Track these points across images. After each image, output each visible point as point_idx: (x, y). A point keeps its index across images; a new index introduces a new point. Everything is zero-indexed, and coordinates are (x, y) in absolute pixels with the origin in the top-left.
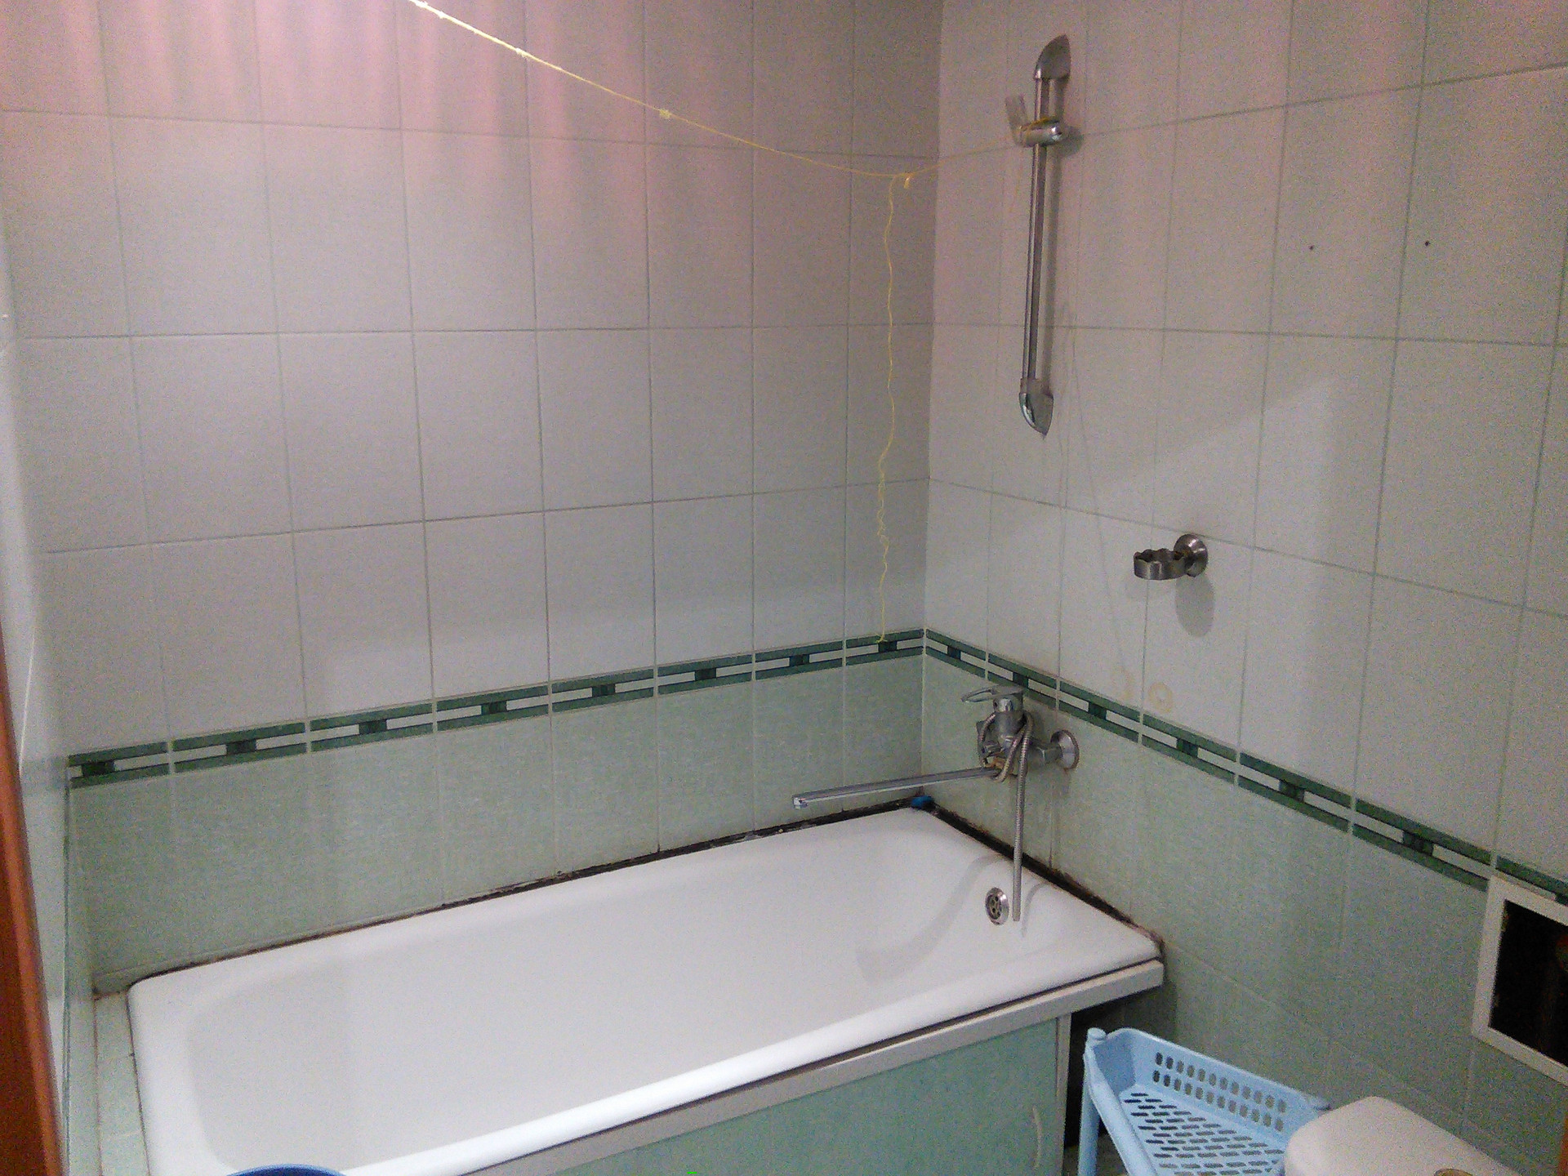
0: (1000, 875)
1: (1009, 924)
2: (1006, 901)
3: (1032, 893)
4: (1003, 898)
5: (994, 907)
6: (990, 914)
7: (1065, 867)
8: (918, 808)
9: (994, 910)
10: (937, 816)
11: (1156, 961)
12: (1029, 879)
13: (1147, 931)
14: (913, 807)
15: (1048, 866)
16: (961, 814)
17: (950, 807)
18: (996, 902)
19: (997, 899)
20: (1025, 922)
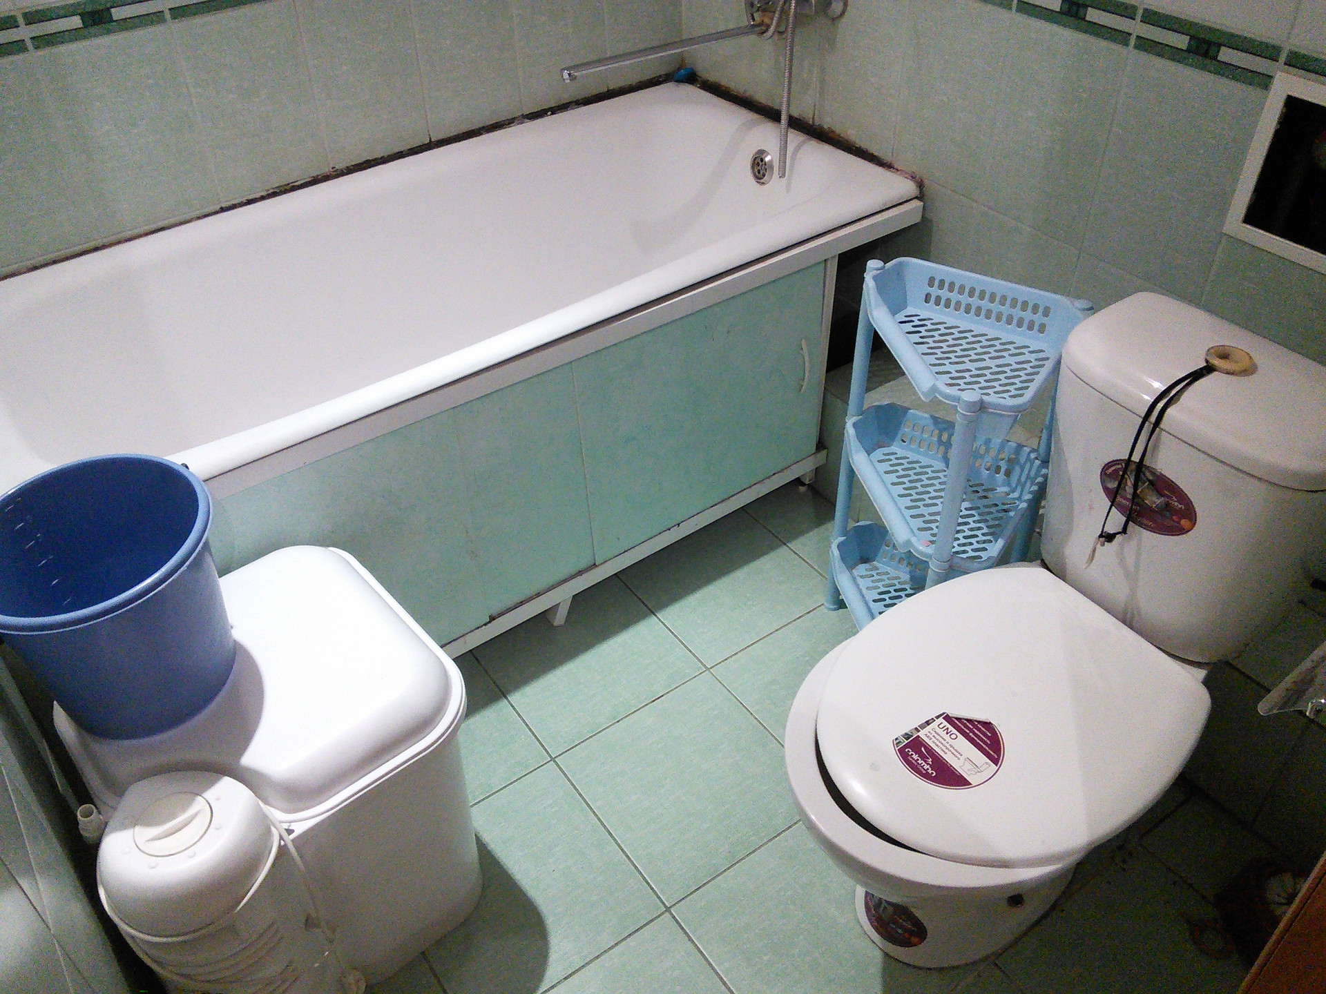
0: (766, 137)
1: (774, 183)
2: (771, 161)
3: (798, 148)
4: (768, 159)
5: (760, 168)
6: (755, 175)
7: (827, 122)
8: (680, 81)
9: (759, 172)
10: (699, 88)
11: (916, 200)
12: (795, 138)
13: (906, 173)
14: (677, 81)
15: (811, 122)
16: (724, 82)
17: (713, 77)
18: (761, 163)
19: (762, 160)
20: (790, 178)
